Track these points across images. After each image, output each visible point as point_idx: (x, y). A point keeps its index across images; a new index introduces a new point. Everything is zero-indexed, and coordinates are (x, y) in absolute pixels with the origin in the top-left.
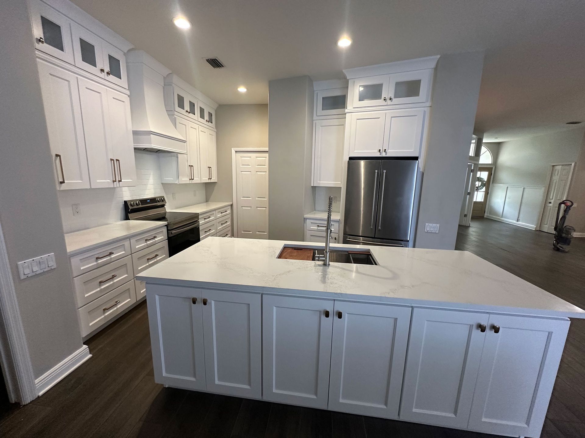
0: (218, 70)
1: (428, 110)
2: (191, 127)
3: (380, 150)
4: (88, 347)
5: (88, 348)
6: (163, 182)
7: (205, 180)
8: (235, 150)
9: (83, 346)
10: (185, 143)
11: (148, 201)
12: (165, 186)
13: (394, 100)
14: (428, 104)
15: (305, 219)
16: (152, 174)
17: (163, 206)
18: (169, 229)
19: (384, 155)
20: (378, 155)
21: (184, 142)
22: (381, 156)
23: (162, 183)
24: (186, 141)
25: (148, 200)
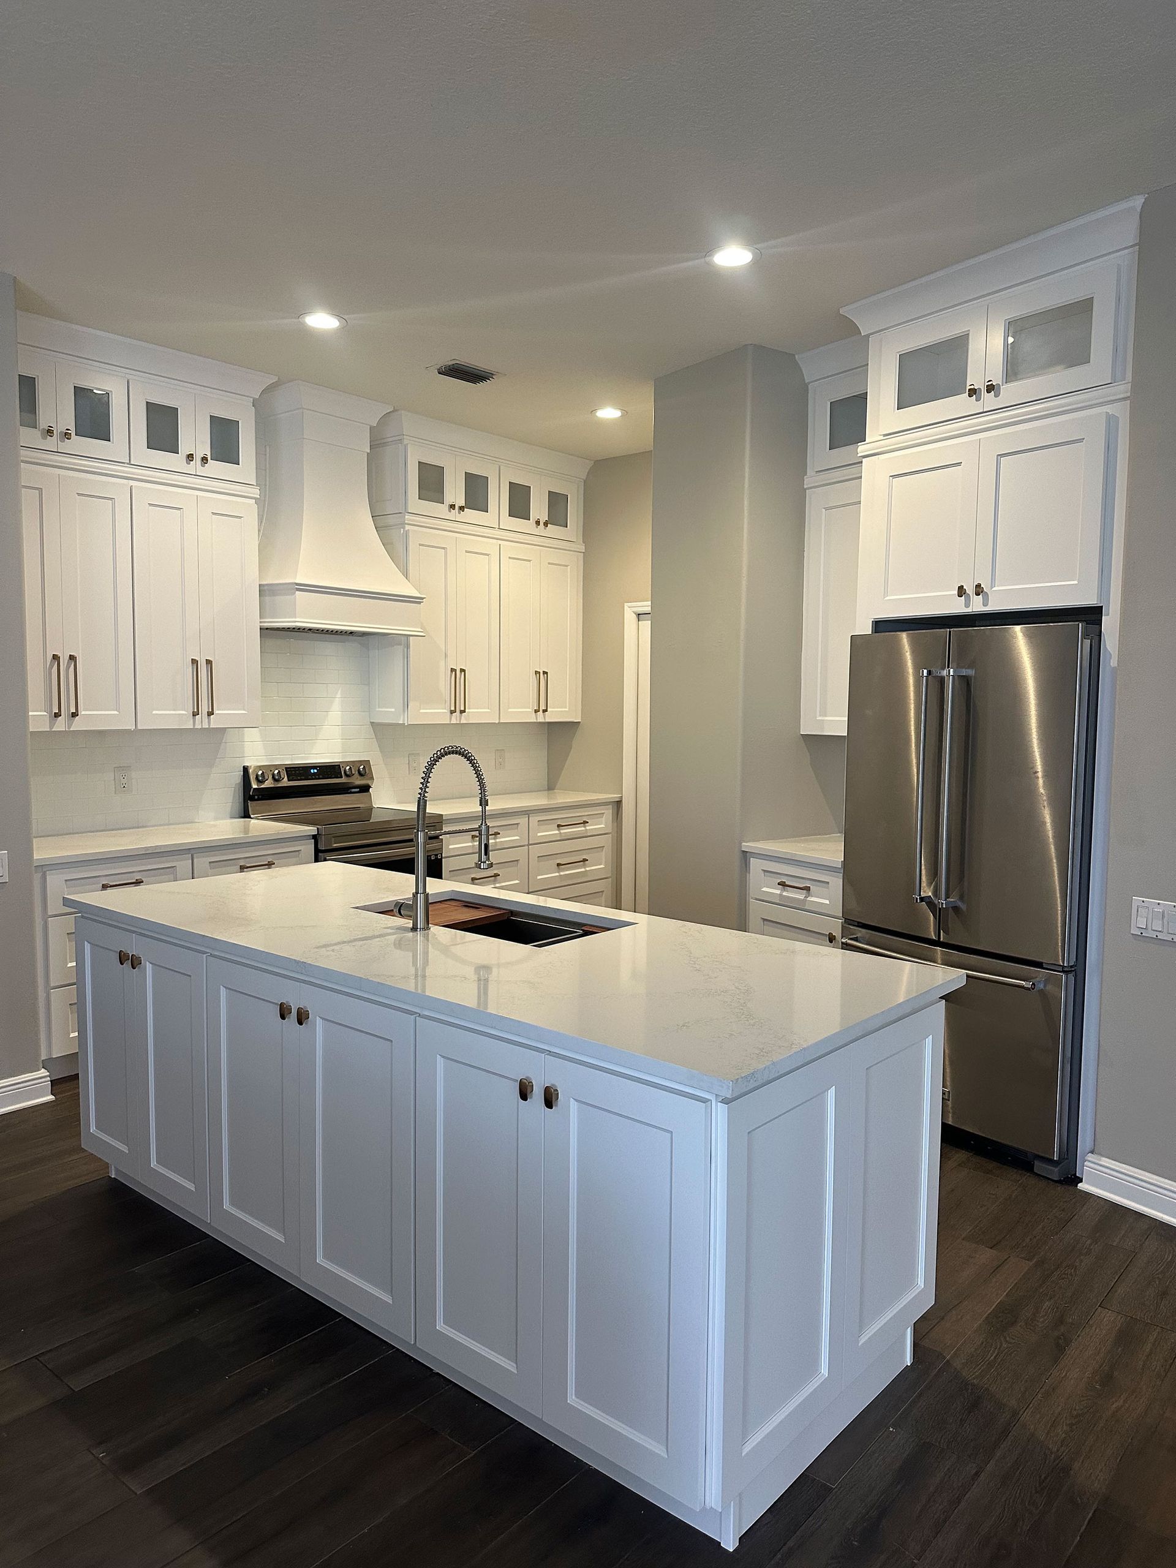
0: (481, 385)
1: (1121, 412)
2: (466, 552)
3: (961, 588)
4: (49, 1076)
5: (49, 1079)
6: (378, 720)
7: (522, 712)
8: (635, 609)
9: (39, 1070)
10: (420, 603)
11: (312, 771)
12: (381, 731)
13: (1004, 389)
14: (1123, 389)
15: (745, 855)
16: (339, 695)
17: (365, 789)
18: (321, 847)
19: (977, 606)
20: (958, 607)
21: (417, 600)
22: (969, 610)
23: (372, 723)
24: (422, 598)
25: (314, 768)
